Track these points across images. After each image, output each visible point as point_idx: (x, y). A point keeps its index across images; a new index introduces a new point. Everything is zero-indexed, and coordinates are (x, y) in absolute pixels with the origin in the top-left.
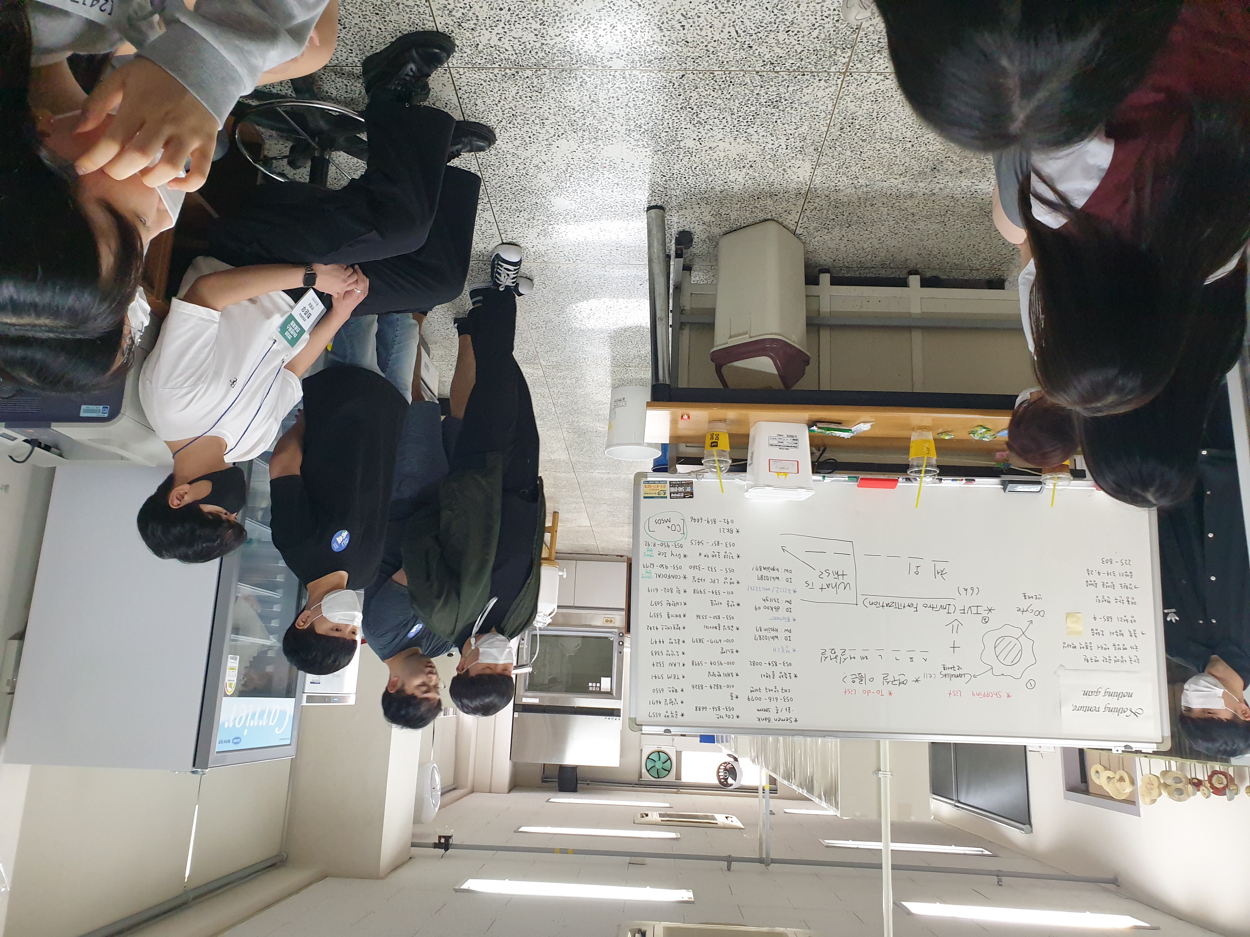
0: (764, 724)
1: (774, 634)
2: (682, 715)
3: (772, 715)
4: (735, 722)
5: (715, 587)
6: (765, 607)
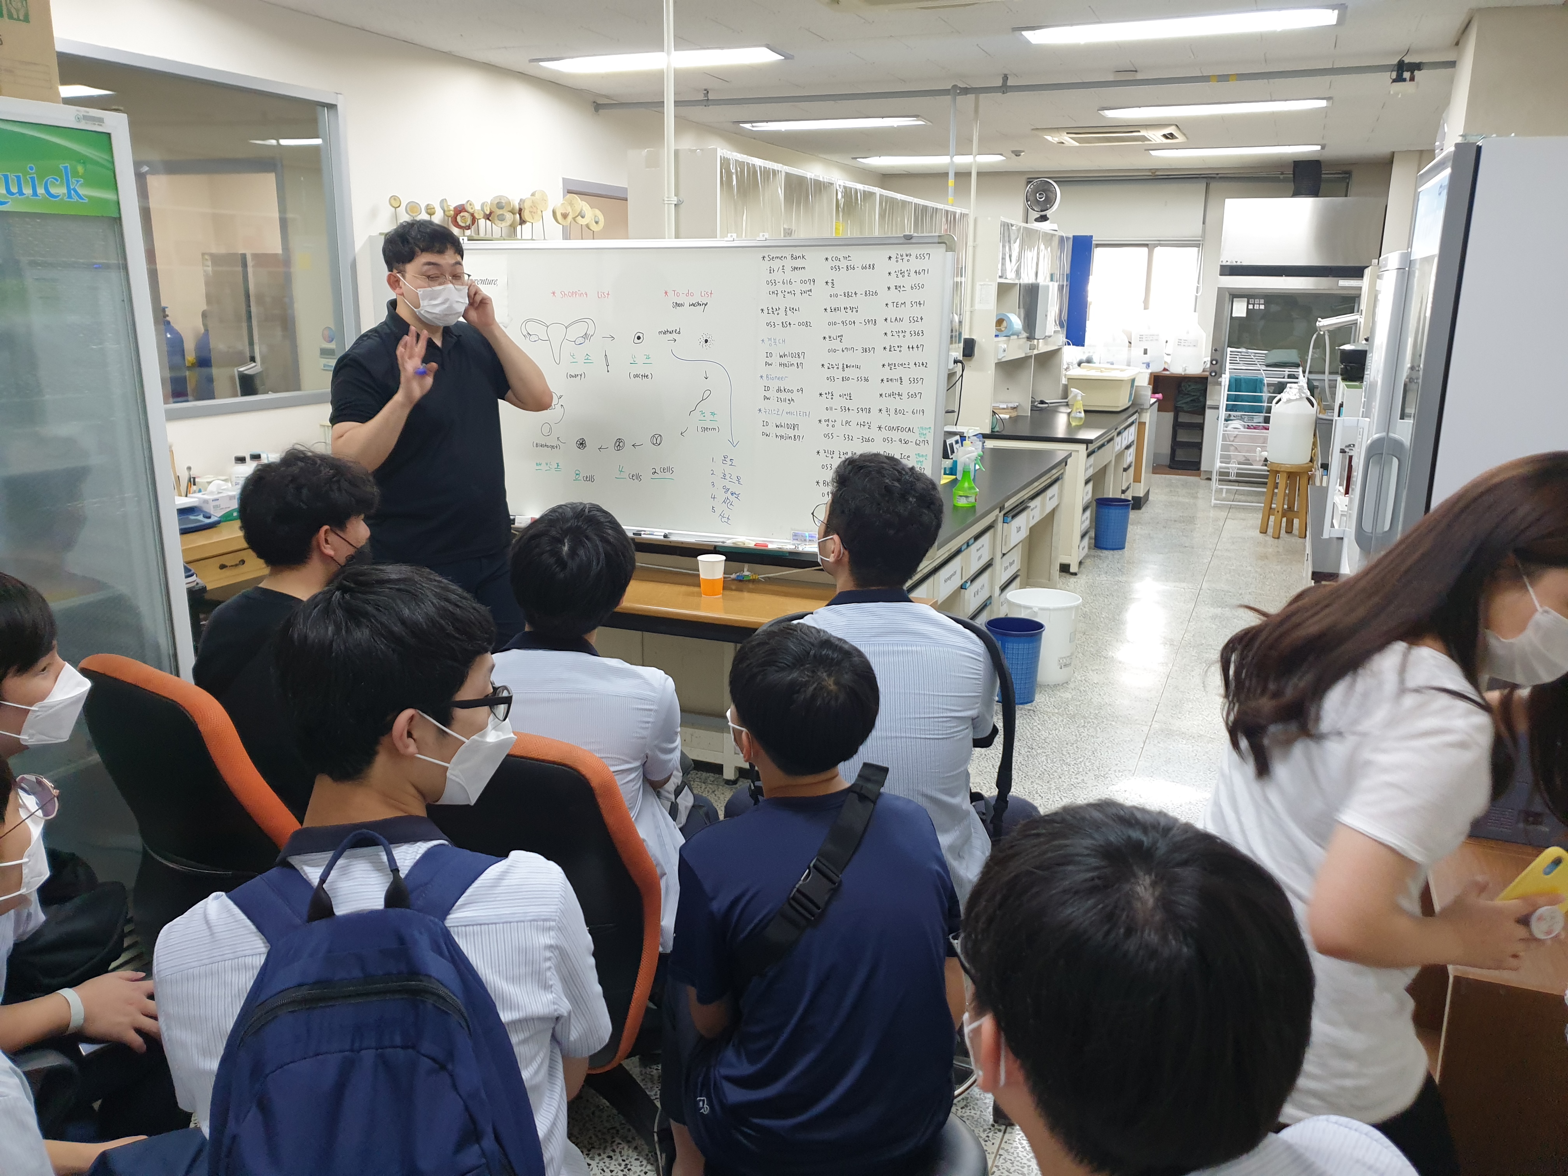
0: (797, 252)
1: (784, 360)
2: (890, 258)
4: (831, 253)
5: (846, 416)
6: (792, 391)
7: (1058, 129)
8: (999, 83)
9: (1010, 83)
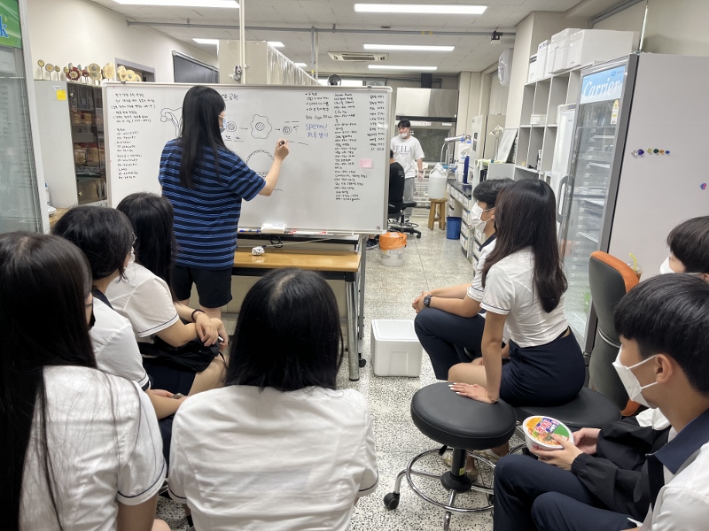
7: (338, 52)
8: (331, 27)
9: (337, 28)
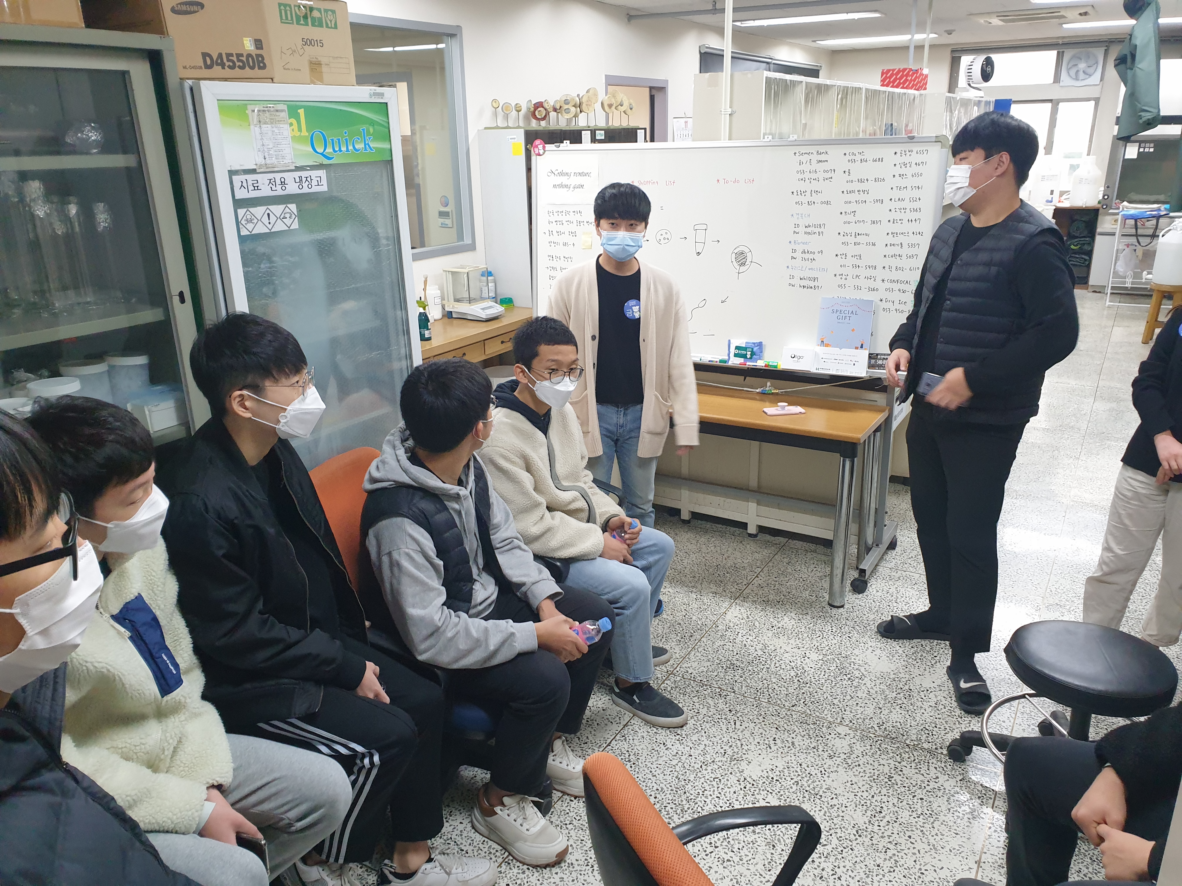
0: (822, 149)
1: (809, 230)
2: (896, 153)
3: (815, 157)
4: (848, 149)
5: (857, 272)
6: (814, 253)
7: (989, 14)
